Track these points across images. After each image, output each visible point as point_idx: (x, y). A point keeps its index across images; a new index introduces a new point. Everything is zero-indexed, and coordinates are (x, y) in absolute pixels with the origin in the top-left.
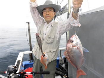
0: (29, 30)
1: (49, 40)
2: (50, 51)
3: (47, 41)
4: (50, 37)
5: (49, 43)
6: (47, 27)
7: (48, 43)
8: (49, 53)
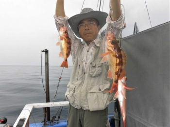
0: (47, 64)
1: (93, 71)
2: (100, 90)
3: (91, 74)
4: (94, 65)
5: (95, 77)
6: (88, 51)
7: (93, 76)
8: (98, 93)
